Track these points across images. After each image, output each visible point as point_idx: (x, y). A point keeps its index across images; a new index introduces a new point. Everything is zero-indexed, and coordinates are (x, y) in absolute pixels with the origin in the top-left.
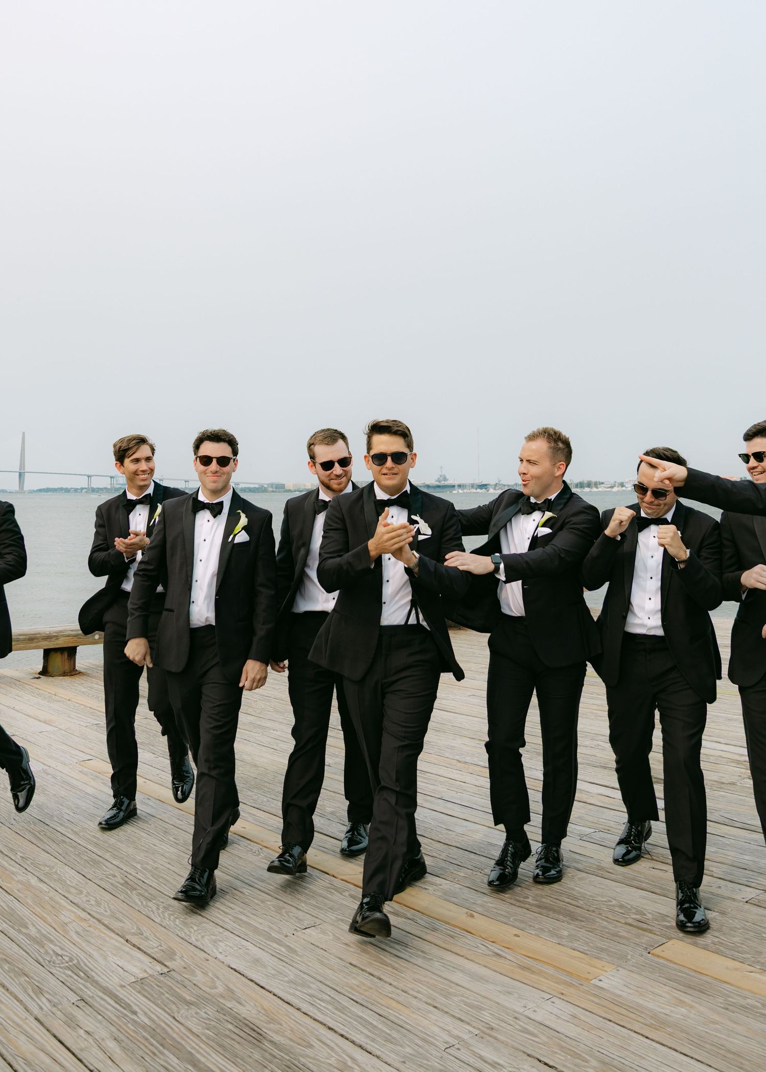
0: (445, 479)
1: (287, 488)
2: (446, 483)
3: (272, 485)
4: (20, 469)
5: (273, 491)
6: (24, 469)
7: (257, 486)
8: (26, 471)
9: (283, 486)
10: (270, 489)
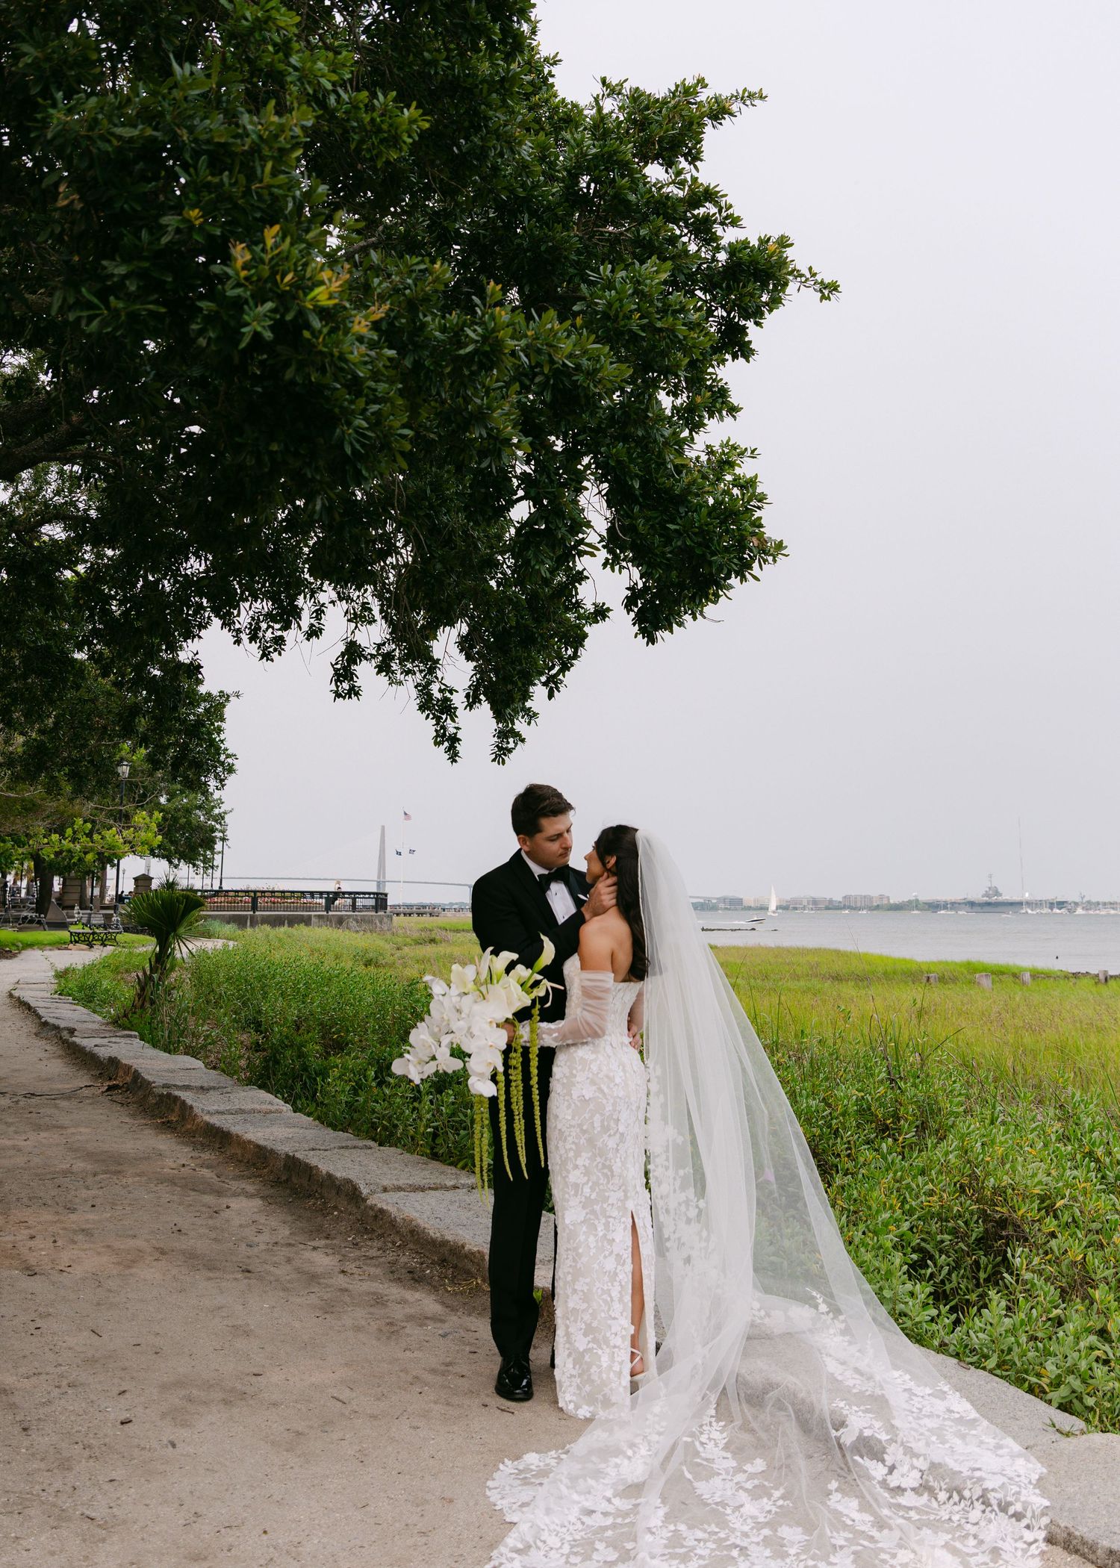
0: (997, 893)
1: (745, 904)
2: (1000, 899)
3: (724, 900)
4: (379, 877)
5: (726, 909)
6: (384, 877)
7: (702, 901)
8: (387, 879)
9: (740, 901)
10: (722, 905)
